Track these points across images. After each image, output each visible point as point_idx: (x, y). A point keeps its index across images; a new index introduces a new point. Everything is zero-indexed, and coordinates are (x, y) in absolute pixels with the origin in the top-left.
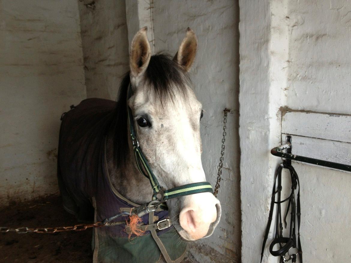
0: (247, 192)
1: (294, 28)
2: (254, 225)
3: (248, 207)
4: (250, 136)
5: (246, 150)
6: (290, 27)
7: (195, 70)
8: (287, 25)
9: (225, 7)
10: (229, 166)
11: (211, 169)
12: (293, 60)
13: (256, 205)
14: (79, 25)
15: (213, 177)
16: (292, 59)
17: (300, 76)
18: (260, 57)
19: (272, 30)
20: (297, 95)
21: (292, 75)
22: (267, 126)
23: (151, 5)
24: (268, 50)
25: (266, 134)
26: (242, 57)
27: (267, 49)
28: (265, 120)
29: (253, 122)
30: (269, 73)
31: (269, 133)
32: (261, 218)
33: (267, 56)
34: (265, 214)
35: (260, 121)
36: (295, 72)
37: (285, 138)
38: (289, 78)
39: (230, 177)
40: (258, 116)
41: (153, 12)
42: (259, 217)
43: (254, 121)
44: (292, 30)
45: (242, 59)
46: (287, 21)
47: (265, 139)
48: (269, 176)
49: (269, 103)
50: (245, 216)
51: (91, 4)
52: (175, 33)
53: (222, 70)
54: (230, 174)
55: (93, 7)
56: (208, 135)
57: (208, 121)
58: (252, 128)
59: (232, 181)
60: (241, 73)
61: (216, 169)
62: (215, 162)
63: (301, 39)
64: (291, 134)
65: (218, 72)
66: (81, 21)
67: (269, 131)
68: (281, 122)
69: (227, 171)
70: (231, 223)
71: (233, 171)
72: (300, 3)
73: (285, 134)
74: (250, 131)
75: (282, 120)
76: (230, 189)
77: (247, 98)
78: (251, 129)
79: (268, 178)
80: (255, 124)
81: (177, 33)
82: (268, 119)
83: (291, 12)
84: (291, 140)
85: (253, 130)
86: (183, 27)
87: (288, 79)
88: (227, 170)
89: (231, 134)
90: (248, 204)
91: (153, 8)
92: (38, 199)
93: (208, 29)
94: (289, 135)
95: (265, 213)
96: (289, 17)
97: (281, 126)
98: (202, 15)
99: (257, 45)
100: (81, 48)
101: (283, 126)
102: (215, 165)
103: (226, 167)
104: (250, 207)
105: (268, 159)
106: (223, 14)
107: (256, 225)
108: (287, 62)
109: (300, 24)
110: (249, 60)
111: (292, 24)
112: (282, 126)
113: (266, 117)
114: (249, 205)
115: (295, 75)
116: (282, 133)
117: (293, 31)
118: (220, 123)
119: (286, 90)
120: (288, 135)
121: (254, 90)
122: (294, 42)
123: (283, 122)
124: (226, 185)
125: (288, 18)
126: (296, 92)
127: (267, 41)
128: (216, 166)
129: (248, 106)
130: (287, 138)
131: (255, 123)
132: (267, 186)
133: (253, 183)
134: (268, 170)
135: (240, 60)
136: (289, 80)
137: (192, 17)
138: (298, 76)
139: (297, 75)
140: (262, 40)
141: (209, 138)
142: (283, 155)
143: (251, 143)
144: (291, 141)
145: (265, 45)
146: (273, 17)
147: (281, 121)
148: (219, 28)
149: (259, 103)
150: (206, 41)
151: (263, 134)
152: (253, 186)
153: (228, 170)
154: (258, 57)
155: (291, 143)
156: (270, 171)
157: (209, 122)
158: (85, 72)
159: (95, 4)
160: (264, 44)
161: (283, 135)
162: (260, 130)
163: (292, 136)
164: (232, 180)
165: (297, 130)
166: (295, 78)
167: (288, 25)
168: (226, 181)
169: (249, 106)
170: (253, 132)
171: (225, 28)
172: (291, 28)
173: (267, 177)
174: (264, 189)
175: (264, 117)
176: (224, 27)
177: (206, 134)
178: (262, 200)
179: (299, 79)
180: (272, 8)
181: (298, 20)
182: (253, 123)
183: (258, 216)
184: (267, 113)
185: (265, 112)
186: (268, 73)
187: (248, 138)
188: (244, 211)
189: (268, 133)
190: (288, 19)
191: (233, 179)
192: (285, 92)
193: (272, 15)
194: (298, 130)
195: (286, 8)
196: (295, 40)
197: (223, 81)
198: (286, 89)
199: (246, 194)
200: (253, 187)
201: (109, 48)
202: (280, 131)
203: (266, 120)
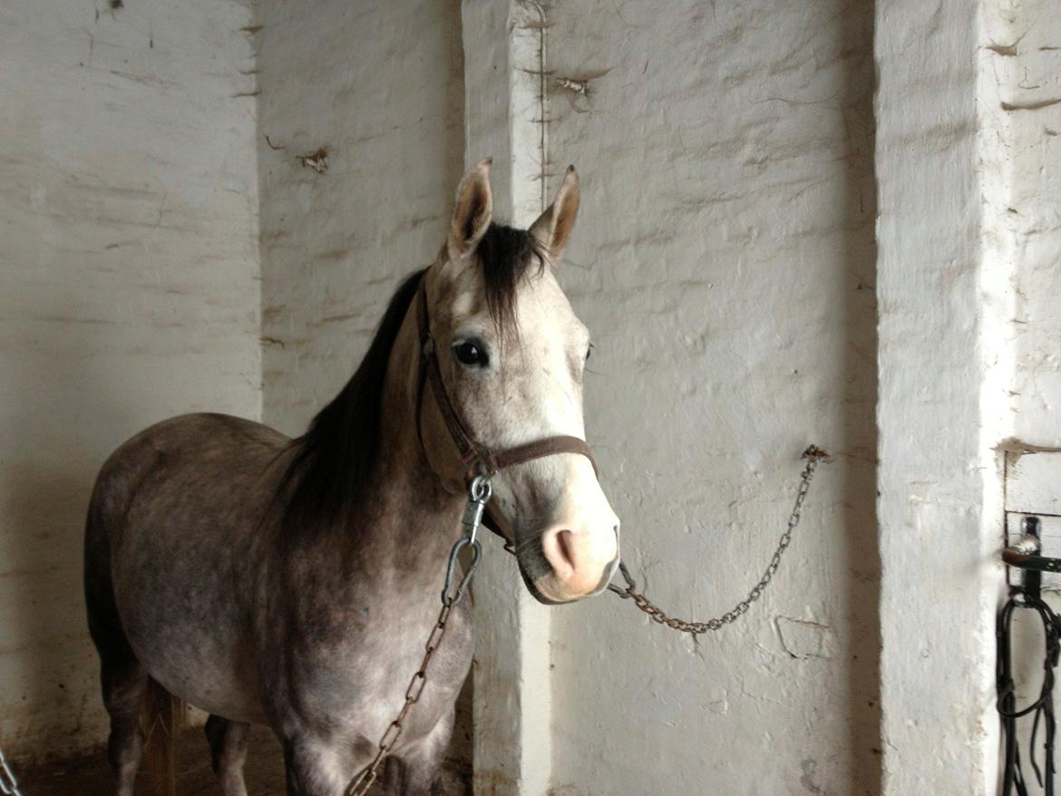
0: (904, 683)
1: (1032, 237)
2: (928, 780)
3: (909, 727)
4: (919, 518)
5: (900, 560)
6: (1018, 234)
7: (695, 343)
8: (1011, 230)
9: (808, 179)
10: (815, 613)
11: (751, 628)
12: (1030, 319)
13: (938, 720)
14: (256, 215)
15: (757, 652)
16: (1028, 315)
17: (1055, 359)
18: (949, 304)
19: (984, 239)
20: (1049, 407)
21: (1030, 358)
22: (976, 490)
23: (546, 167)
24: (974, 288)
25: (969, 513)
26: (885, 305)
27: (970, 286)
28: (968, 475)
29: (926, 480)
30: (978, 347)
31: (981, 511)
32: (954, 757)
33: (971, 304)
34: (968, 743)
35: (952, 476)
36: (1040, 348)
37: (1017, 525)
38: (1022, 365)
39: (821, 647)
40: (942, 463)
41: (548, 188)
42: (949, 753)
43: (930, 477)
44: (1026, 242)
45: (887, 311)
46: (1012, 221)
47: (970, 526)
48: (981, 631)
49: (980, 426)
50: (897, 757)
51: (315, 158)
52: (627, 242)
53: (791, 343)
54: (821, 640)
55: (321, 166)
56: (741, 526)
57: (740, 488)
58: (925, 498)
59: (829, 660)
60: (886, 346)
61: (771, 627)
62: (763, 606)
63: (1054, 264)
64: (1035, 514)
65: (781, 348)
66: (262, 205)
67: (981, 503)
68: (1005, 480)
69: (812, 630)
70: (822, 788)
71: (831, 629)
72: (1049, 177)
73: (1016, 512)
74: (916, 504)
75: (1005, 475)
76: (819, 683)
77: (905, 416)
78: (920, 499)
79: (979, 639)
80: (935, 486)
81: (637, 243)
82: (977, 470)
83: (1023, 197)
84: (1037, 528)
85: (927, 503)
86: (657, 229)
87: (1018, 365)
88: (813, 625)
89: (824, 521)
90: (910, 718)
91: (550, 175)
92: (90, 752)
93: (748, 235)
94: (1032, 516)
95: (968, 740)
96: (1017, 210)
97: (1005, 493)
98: (728, 200)
99: (936, 276)
100: (258, 284)
101: (1012, 491)
102: (766, 616)
103: (806, 620)
104: (915, 727)
105: (979, 583)
106: (799, 198)
107: (938, 780)
108: (1013, 323)
109: (1050, 228)
110: (912, 315)
111: (1026, 226)
112: (1008, 493)
113: (971, 466)
114: (911, 723)
115: (1038, 356)
116: (1006, 513)
117: (1029, 244)
118: (785, 489)
119: (1015, 396)
120: (1028, 516)
121: (927, 392)
122: (1033, 273)
123: (1009, 480)
124: (807, 673)
125: (1014, 211)
126: (1046, 402)
127: (971, 267)
128: (769, 616)
129: (909, 437)
130: (1025, 525)
131: (934, 483)
132: (974, 661)
133: (927, 657)
134: (978, 613)
135: (879, 314)
136: (1020, 368)
137: (690, 202)
138: (1050, 359)
139: (1046, 356)
140: (954, 263)
141: (743, 537)
142: (1051, 565)
143: (921, 538)
144: (1037, 532)
145: (963, 275)
146: (986, 205)
147: (1002, 477)
148: (784, 233)
149: (946, 428)
150: (739, 265)
151: (962, 512)
152: (927, 664)
153: (815, 628)
154: (942, 305)
155: (1038, 538)
156: (984, 616)
157: (744, 488)
158: (264, 351)
159: (326, 160)
160: (959, 274)
161: (1009, 515)
162: (952, 502)
163: (1040, 517)
164: (828, 655)
165: (1056, 500)
166: (1041, 364)
167: (1015, 231)
168: (807, 661)
169: (912, 437)
170: (927, 508)
171: (805, 234)
172: (1022, 239)
173: (975, 634)
174: (965, 672)
175: (965, 464)
176: (800, 230)
177: (731, 524)
178: (961, 703)
179: (1052, 367)
180: (983, 185)
181: (1044, 218)
182: (928, 482)
183: (945, 753)
184: (976, 455)
185: (970, 451)
186: (975, 348)
187: (910, 525)
188: (892, 743)
189: (977, 510)
190: (1014, 215)
191: (831, 652)
192: (1013, 401)
193: (983, 203)
194: (1058, 502)
195: (1007, 187)
196: (1036, 269)
197: (796, 372)
198: (1013, 393)
199: (901, 689)
200: (925, 667)
201: (371, 283)
202: (1002, 505)
203: (972, 473)
